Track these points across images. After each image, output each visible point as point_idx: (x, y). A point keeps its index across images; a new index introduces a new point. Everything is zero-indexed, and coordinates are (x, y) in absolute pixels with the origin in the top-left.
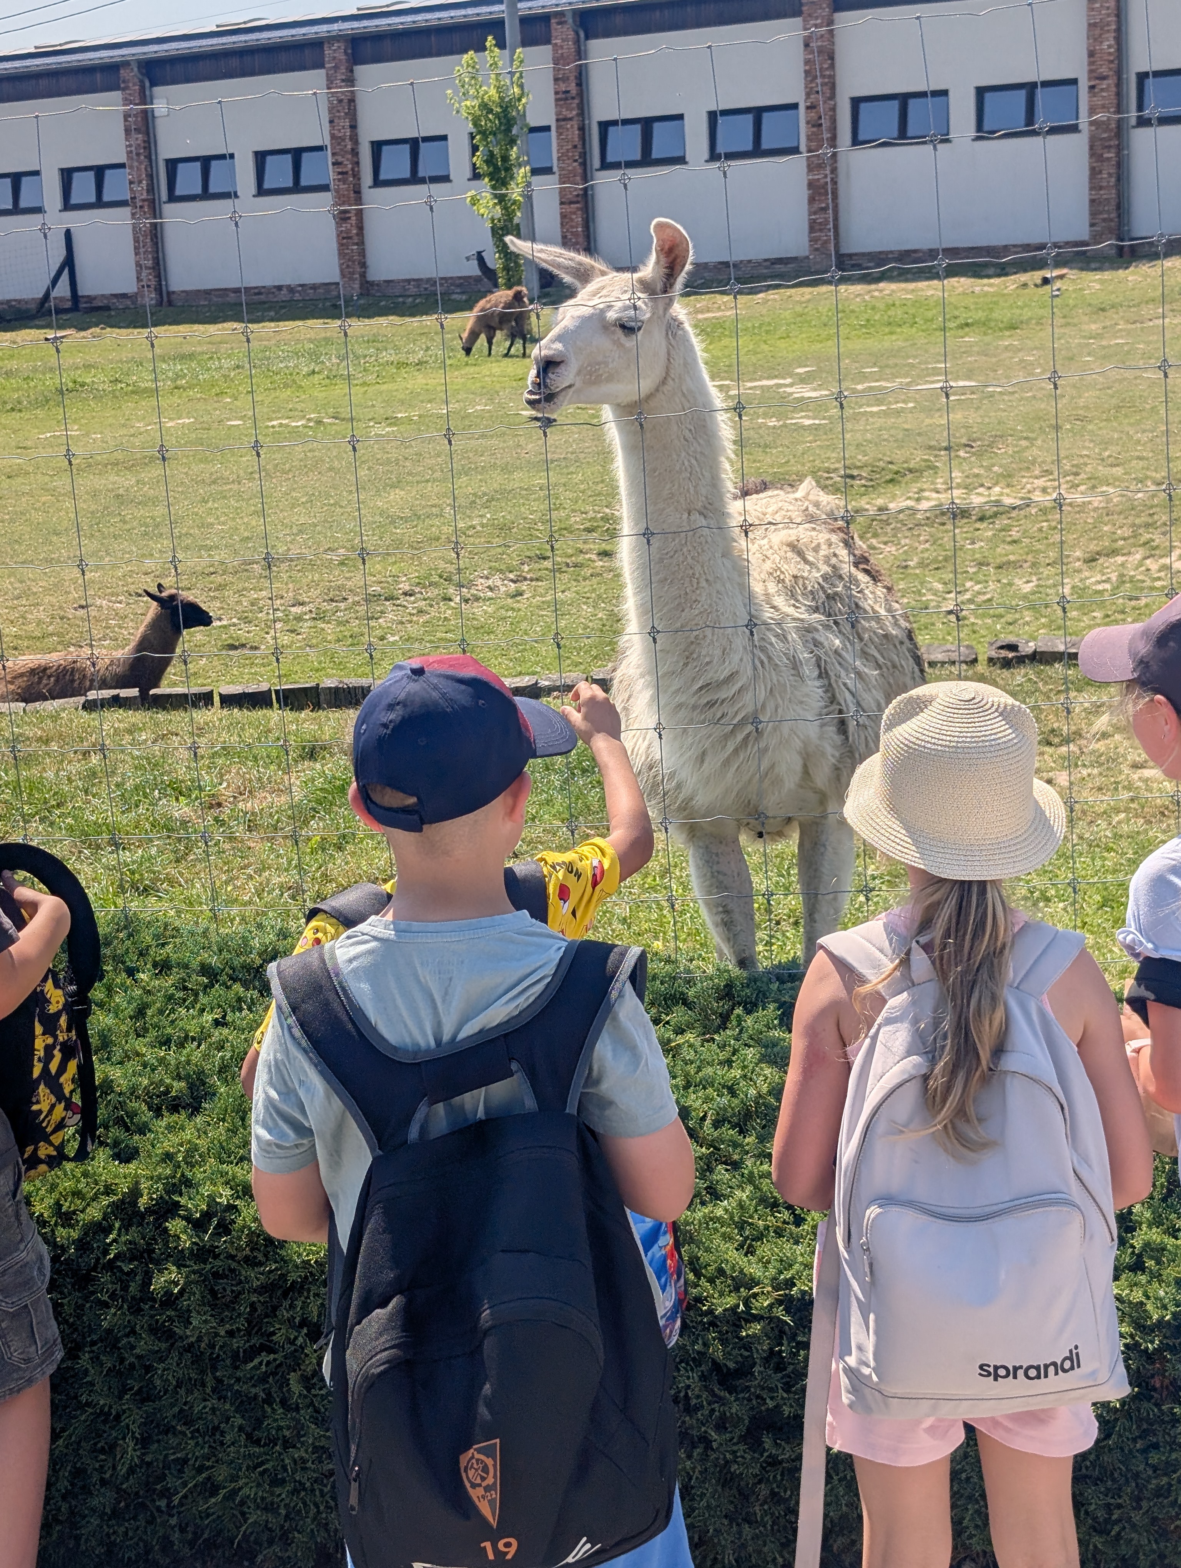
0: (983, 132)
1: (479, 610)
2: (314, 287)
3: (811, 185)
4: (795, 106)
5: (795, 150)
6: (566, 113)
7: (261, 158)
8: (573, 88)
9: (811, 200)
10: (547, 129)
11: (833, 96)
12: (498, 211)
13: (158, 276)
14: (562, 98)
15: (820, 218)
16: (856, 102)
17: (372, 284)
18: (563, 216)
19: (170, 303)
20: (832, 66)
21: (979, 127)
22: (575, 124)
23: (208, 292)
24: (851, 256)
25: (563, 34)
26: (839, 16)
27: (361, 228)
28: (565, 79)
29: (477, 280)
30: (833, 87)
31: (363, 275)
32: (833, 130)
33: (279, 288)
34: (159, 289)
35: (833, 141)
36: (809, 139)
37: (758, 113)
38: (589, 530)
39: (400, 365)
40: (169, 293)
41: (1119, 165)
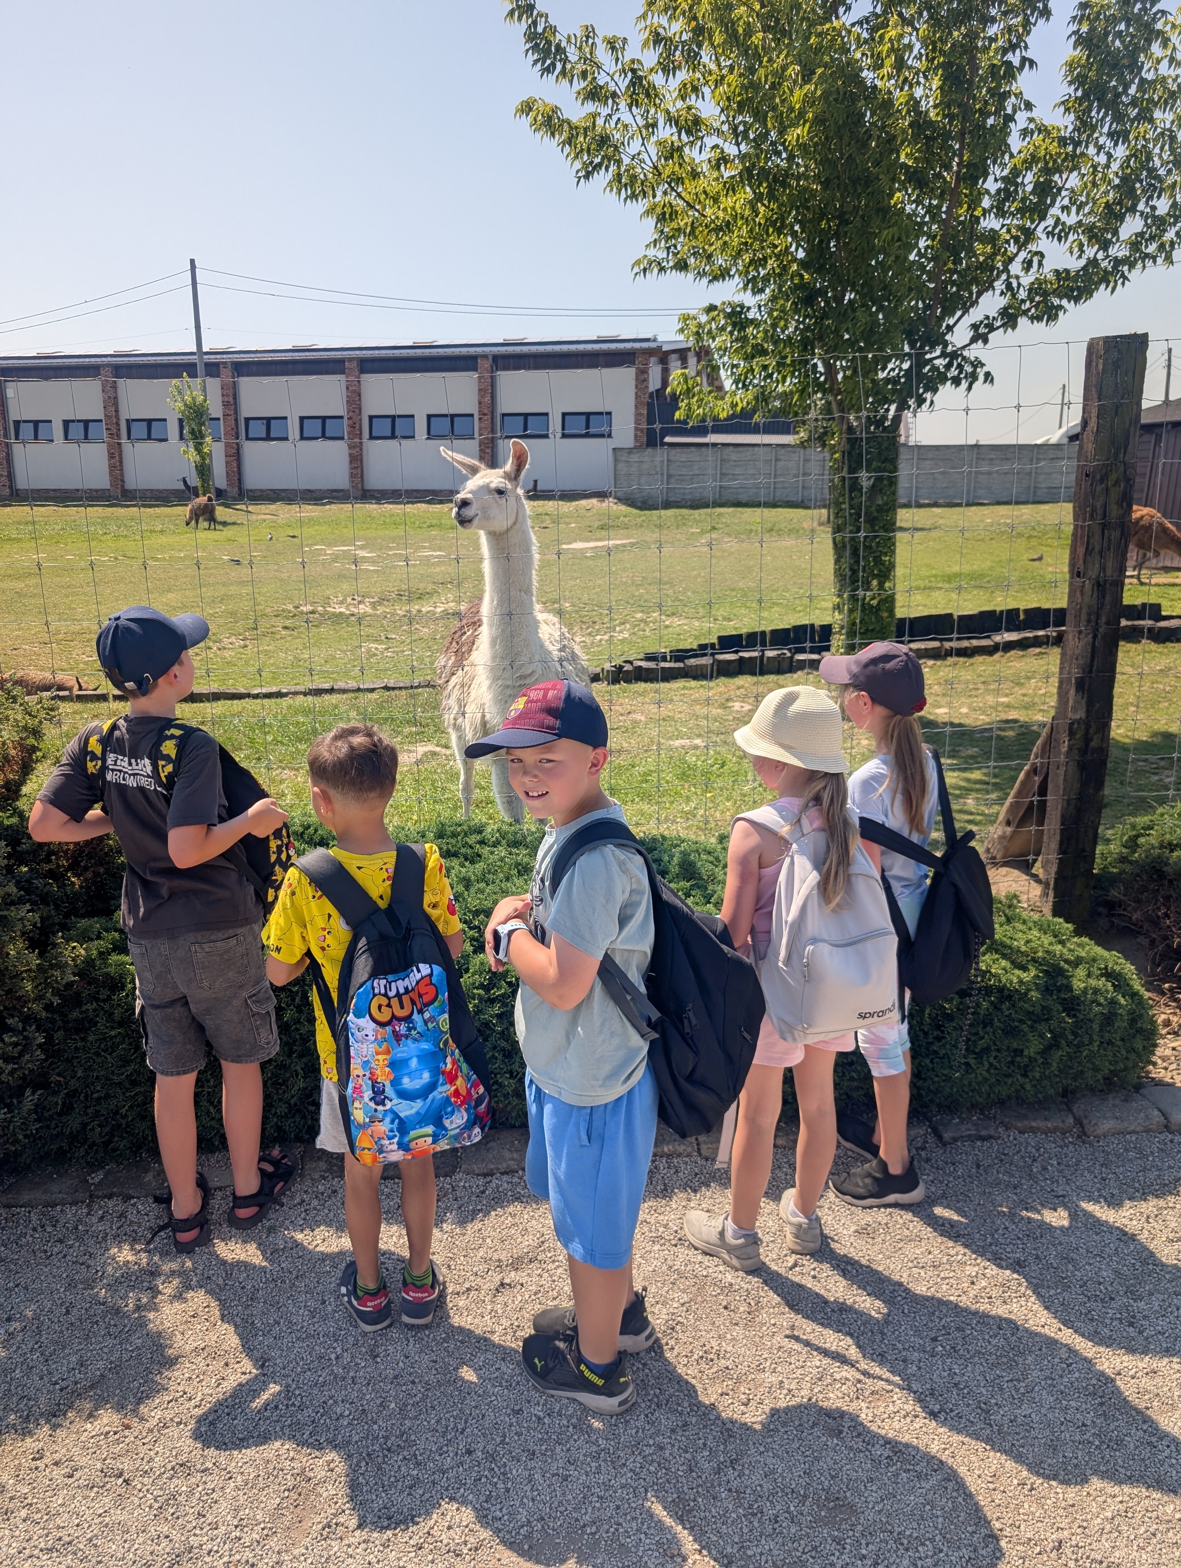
0: (430, 436)
1: (227, 654)
2: (97, 491)
3: (350, 455)
4: (342, 417)
5: (342, 438)
6: (228, 412)
7: (66, 423)
8: (231, 399)
9: (351, 462)
10: (218, 419)
11: (360, 414)
12: (198, 458)
13: (10, 480)
14: (226, 404)
15: (355, 472)
16: (371, 418)
17: (127, 491)
18: (227, 463)
19: (17, 495)
20: (360, 400)
21: (429, 433)
22: (233, 417)
23: (38, 490)
24: (369, 491)
25: (226, 373)
26: (362, 376)
27: (121, 462)
28: (228, 395)
29: (183, 491)
30: (360, 409)
31: (123, 486)
32: (361, 430)
33: (78, 490)
34: (11, 487)
35: (360, 436)
36: (349, 433)
37: (324, 419)
38: (276, 616)
39: (151, 532)
40: (17, 490)
41: (492, 456)
